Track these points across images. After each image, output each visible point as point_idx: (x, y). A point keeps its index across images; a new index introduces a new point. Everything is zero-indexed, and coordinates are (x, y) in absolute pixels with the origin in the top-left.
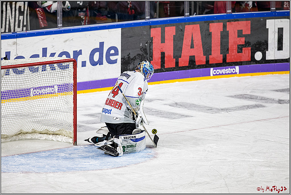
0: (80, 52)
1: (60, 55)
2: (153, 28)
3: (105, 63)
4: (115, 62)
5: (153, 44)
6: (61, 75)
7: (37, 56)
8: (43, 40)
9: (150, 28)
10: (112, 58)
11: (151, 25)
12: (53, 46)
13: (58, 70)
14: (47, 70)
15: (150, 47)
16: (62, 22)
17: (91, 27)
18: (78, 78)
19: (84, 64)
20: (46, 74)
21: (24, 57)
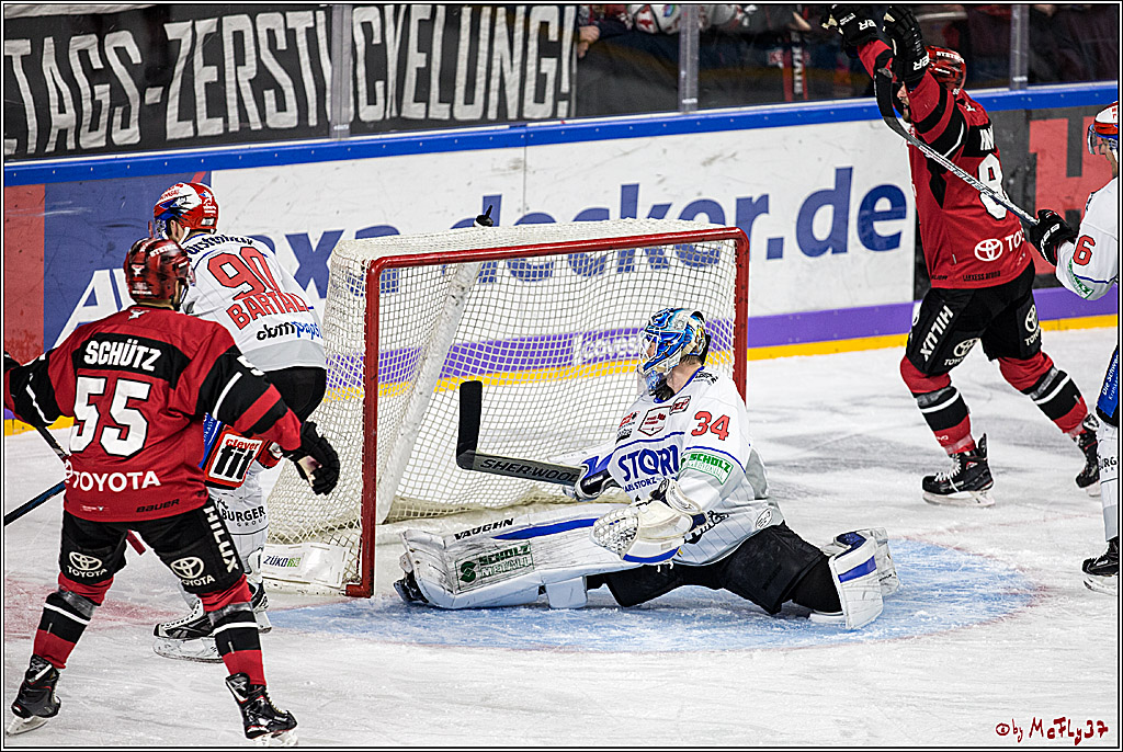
0: (763, 205)
1: (688, 213)
2: (1039, 118)
3: (857, 245)
4: (893, 242)
5: (1039, 180)
6: (690, 289)
7: (600, 214)
8: (627, 154)
9: (1028, 118)
10: (883, 228)
11: (1031, 109)
12: (659, 179)
13: (679, 271)
14: (636, 270)
15: (1024, 190)
16: (695, 88)
17: (806, 109)
18: (753, 301)
19: (775, 249)
20: (631, 284)
21: (550, 217)
